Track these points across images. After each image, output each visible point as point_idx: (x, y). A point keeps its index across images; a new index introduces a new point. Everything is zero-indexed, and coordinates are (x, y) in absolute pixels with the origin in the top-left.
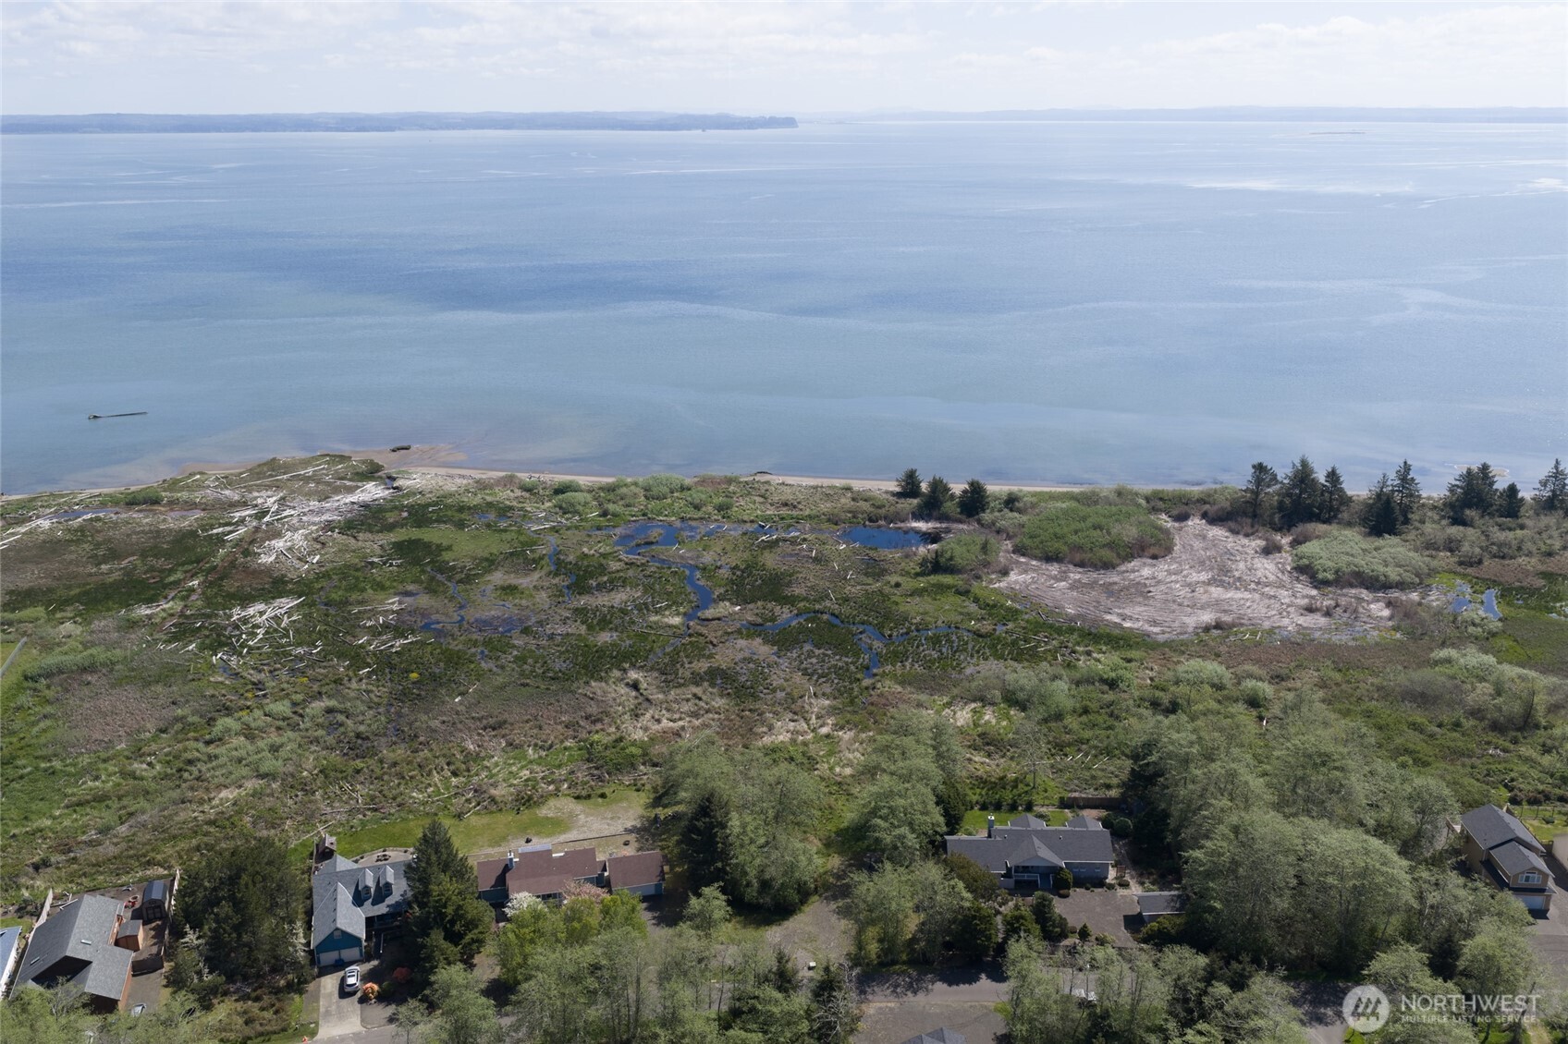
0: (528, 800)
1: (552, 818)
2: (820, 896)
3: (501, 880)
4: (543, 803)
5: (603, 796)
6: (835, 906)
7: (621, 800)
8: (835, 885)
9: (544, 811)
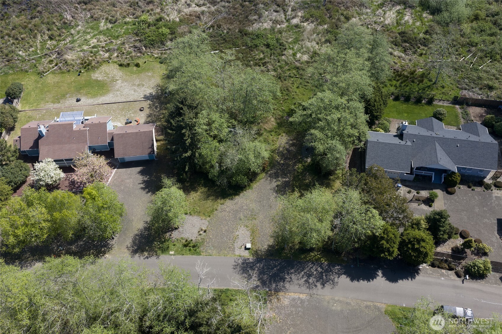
0: (88, 65)
1: (100, 81)
2: (266, 173)
3: (36, 144)
4: (97, 68)
5: (137, 65)
6: (276, 184)
7: (148, 70)
8: (279, 163)
9: (97, 75)
